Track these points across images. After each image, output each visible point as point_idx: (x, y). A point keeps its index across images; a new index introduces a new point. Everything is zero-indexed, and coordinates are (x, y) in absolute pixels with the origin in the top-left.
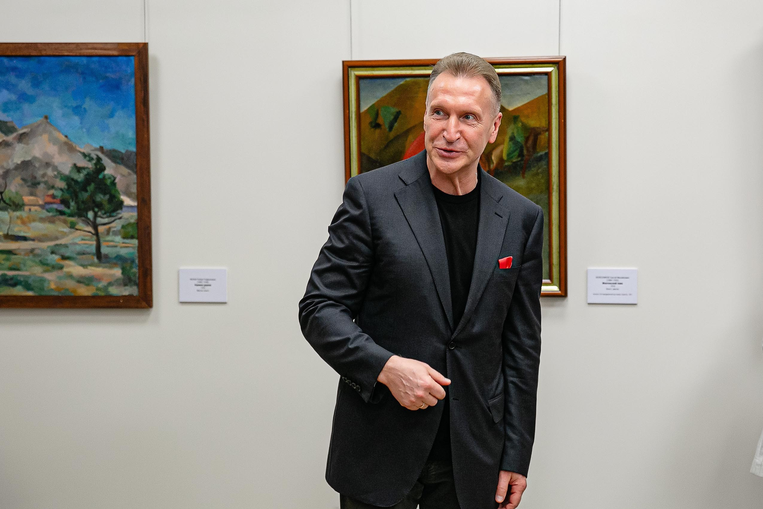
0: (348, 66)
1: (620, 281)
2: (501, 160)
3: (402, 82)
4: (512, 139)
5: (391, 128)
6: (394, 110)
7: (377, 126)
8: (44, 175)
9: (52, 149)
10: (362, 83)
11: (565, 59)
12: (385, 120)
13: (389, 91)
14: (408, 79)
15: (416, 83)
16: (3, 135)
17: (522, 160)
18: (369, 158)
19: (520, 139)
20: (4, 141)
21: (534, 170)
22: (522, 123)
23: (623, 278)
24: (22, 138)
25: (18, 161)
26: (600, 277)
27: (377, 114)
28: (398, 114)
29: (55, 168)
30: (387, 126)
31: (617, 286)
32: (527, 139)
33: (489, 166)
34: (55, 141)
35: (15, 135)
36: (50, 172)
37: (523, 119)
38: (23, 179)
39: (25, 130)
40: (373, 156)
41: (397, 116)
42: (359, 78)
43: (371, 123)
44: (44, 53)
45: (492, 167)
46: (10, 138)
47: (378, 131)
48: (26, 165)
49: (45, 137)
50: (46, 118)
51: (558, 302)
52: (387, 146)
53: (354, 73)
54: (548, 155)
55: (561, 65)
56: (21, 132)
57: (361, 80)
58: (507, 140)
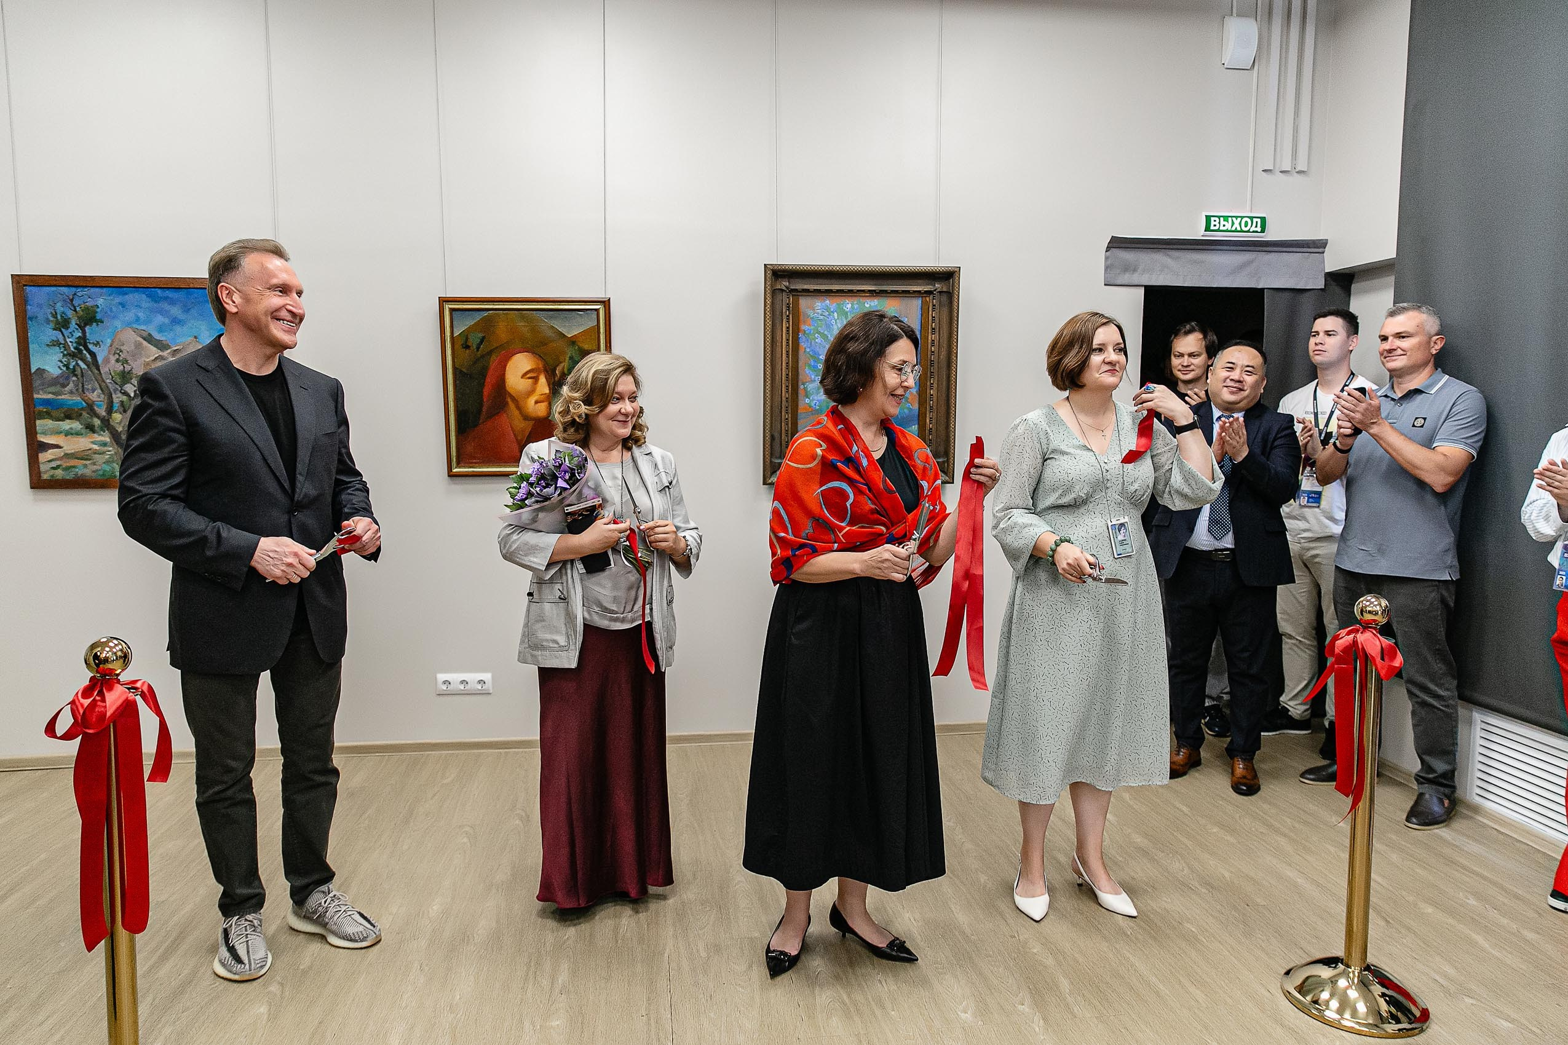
0: (443, 301)
3: (485, 314)
4: (571, 358)
5: (478, 348)
6: (481, 335)
7: (467, 347)
11: (609, 299)
12: (474, 340)
13: (475, 321)
14: (489, 312)
15: (494, 315)
16: (159, 351)
18: (461, 371)
20: (160, 355)
22: (579, 347)
27: (467, 339)
28: (484, 338)
30: (475, 348)
33: (554, 378)
35: (169, 351)
37: (579, 344)
40: (464, 370)
41: (482, 340)
42: (452, 310)
43: (462, 345)
44: (192, 286)
47: (467, 351)
50: (196, 337)
52: (475, 363)
53: (447, 307)
55: (606, 303)
56: (176, 348)
57: (454, 313)
58: (567, 359)
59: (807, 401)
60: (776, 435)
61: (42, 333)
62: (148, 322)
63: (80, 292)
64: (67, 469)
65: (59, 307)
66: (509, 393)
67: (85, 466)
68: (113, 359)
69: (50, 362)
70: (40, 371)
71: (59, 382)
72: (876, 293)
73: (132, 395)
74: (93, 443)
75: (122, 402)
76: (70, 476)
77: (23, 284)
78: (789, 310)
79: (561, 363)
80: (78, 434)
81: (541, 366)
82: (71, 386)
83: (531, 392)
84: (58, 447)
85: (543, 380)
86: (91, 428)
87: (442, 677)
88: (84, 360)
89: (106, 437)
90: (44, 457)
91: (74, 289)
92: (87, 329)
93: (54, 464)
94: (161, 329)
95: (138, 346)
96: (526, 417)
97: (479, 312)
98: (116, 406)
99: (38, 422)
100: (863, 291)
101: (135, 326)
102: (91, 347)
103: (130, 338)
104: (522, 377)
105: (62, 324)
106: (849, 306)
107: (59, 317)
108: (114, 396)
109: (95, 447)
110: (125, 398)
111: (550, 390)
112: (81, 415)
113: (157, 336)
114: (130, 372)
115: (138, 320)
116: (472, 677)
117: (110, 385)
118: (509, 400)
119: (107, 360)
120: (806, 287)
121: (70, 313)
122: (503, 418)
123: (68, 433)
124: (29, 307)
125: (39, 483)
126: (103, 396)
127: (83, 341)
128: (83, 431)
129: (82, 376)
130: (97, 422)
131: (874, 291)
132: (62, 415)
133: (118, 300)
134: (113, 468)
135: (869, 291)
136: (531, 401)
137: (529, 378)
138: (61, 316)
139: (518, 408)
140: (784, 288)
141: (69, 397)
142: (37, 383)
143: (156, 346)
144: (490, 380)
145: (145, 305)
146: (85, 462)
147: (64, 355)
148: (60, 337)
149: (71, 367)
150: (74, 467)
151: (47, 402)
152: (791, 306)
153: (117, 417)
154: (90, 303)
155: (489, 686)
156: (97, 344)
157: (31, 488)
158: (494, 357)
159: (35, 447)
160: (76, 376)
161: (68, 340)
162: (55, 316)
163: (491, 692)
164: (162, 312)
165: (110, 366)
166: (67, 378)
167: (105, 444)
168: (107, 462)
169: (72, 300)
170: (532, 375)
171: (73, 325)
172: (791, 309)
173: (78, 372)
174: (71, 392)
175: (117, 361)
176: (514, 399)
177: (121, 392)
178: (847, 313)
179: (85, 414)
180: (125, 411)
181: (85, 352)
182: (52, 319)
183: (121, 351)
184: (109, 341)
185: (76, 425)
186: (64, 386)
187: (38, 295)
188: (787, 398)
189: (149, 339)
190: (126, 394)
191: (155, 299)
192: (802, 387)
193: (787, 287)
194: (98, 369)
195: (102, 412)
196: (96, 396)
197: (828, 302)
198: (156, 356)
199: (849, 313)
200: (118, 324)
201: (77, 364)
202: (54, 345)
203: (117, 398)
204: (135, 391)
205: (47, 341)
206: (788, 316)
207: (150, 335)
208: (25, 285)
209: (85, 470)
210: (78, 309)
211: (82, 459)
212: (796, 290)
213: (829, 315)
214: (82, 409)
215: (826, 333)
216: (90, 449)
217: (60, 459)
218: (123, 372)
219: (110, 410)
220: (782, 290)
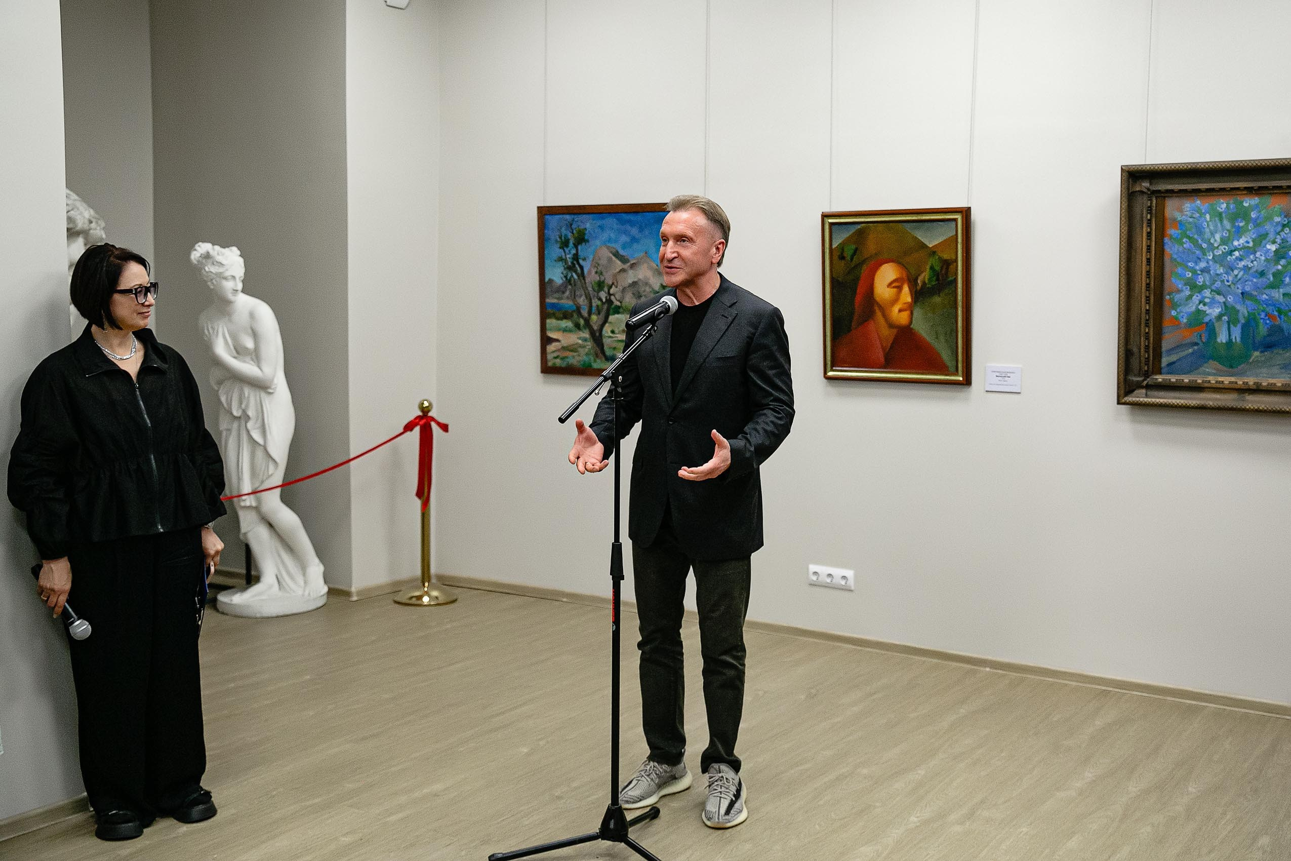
0: (825, 216)
1: (1009, 375)
2: (924, 283)
3: (859, 227)
4: (932, 268)
5: (852, 259)
6: (853, 247)
7: (842, 257)
8: (644, 291)
9: (649, 274)
10: (834, 228)
11: (969, 208)
12: (848, 253)
13: (851, 233)
14: (863, 225)
15: (869, 227)
16: (622, 264)
17: (939, 283)
18: (837, 282)
19: (937, 268)
21: (946, 291)
22: (939, 256)
23: (1010, 373)
24: (633, 266)
25: (630, 281)
26: (995, 372)
27: (843, 250)
29: (650, 286)
30: (849, 258)
31: (1006, 378)
32: (942, 268)
34: (651, 268)
35: (629, 264)
36: (648, 289)
37: (939, 254)
38: (633, 294)
39: (634, 261)
40: (840, 279)
41: (856, 250)
42: (831, 224)
43: (839, 256)
45: (919, 288)
46: (626, 266)
47: (843, 262)
48: (634, 284)
49: (645, 265)
50: (646, 253)
51: (965, 389)
52: (849, 273)
53: (829, 221)
54: (955, 280)
55: (966, 213)
56: (632, 262)
57: (833, 226)
58: (928, 270)
59: (1174, 313)
60: (1135, 350)
61: (554, 251)
62: (616, 241)
63: (577, 218)
64: (563, 359)
65: (564, 231)
66: (878, 303)
67: (574, 357)
68: (594, 271)
69: (556, 274)
70: (551, 281)
71: (561, 290)
72: (1255, 190)
73: (604, 300)
74: (580, 338)
75: (597, 306)
76: (564, 365)
77: (544, 213)
78: (1151, 213)
79: (923, 272)
80: (570, 331)
81: (904, 275)
82: (568, 293)
83: (896, 300)
84: (557, 340)
85: (906, 289)
86: (577, 326)
87: (813, 568)
88: (576, 272)
89: (586, 334)
90: (551, 348)
91: (573, 216)
92: (579, 247)
93: (555, 355)
94: (624, 247)
95: (610, 260)
96: (891, 325)
97: (853, 226)
98: (594, 309)
99: (548, 321)
100: (1238, 189)
101: (609, 245)
102: (581, 262)
103: (605, 253)
104: (889, 285)
105: (564, 244)
106: (1225, 205)
107: (563, 238)
108: (593, 301)
109: (580, 342)
110: (599, 303)
111: (912, 299)
112: (572, 316)
113: (622, 252)
114: (603, 282)
115: (610, 240)
116: (838, 572)
117: (591, 292)
118: (876, 308)
119: (590, 272)
120: (1170, 187)
121: (570, 235)
122: (871, 326)
123: (565, 330)
124: (546, 231)
125: (548, 369)
126: (586, 301)
127: (576, 257)
128: (574, 328)
129: (575, 285)
130: (582, 322)
131: (1252, 188)
132: (561, 316)
133: (599, 223)
134: (590, 359)
135: (1246, 188)
136: (896, 309)
137: (894, 287)
138: (565, 238)
139: (884, 316)
140: (1145, 190)
141: (567, 303)
142: (548, 290)
143: (621, 260)
144: (861, 289)
145: (615, 226)
146: (575, 354)
147: (565, 269)
148: (563, 254)
149: (568, 278)
150: (567, 357)
151: (553, 305)
152: (1154, 208)
153: (594, 317)
154: (582, 227)
155: (851, 583)
156: (584, 259)
157: (542, 372)
158: (865, 267)
159: (545, 341)
160: (571, 284)
161: (568, 256)
162: (561, 238)
163: (853, 588)
164: (625, 232)
165: (592, 278)
166: (566, 287)
167: (585, 340)
168: (587, 354)
169: (571, 225)
170: (897, 285)
171: (571, 245)
172: (1154, 212)
173: (572, 282)
174: (568, 298)
175: (596, 272)
176: (880, 307)
177: (597, 298)
178: (1220, 214)
179: (575, 316)
180: (599, 314)
181: (577, 266)
182: (559, 239)
183: (599, 265)
184: (591, 257)
185: (567, 324)
186: (563, 293)
187: (553, 221)
188: (1147, 310)
189: (616, 255)
190: (600, 299)
191: (622, 222)
192: (1168, 297)
193: (1148, 189)
194: (584, 279)
195: (585, 313)
196: (582, 301)
197: (1199, 202)
198: (621, 268)
199: (1224, 215)
200: (598, 242)
201: (572, 276)
202: (559, 261)
203: (595, 302)
204: (606, 297)
205: (555, 256)
206: (1149, 220)
207: (617, 252)
208: (545, 215)
209: (574, 360)
210: (575, 232)
211: (572, 351)
212: (1159, 191)
213: (1200, 217)
214: (574, 311)
215: (1196, 236)
216: (577, 344)
217: (558, 350)
218: (599, 281)
219: (590, 313)
220: (1142, 192)
